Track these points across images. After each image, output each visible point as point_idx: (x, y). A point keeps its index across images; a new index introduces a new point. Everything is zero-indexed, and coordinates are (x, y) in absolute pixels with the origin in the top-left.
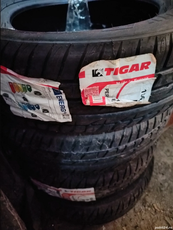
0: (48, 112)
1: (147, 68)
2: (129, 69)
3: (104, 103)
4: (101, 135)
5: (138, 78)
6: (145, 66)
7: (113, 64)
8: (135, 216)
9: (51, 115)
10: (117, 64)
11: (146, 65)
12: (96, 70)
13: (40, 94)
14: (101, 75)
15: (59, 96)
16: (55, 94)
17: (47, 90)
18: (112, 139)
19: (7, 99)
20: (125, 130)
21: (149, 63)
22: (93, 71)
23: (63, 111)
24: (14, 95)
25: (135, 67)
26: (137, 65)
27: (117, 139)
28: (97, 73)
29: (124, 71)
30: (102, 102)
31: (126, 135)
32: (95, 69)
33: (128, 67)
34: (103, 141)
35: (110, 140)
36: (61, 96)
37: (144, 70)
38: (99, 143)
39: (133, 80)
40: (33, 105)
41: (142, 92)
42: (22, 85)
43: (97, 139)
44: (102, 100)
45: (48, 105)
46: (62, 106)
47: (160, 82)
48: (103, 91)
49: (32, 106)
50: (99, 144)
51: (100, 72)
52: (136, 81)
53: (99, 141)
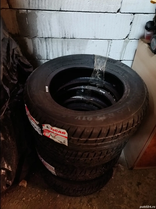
2: (58, 131)
8: (79, 203)
9: (37, 130)
14: (49, 129)
26: (61, 132)
29: (56, 131)
32: (47, 126)
39: (59, 135)
41: (63, 141)
44: (49, 136)
48: (50, 133)
51: (49, 127)
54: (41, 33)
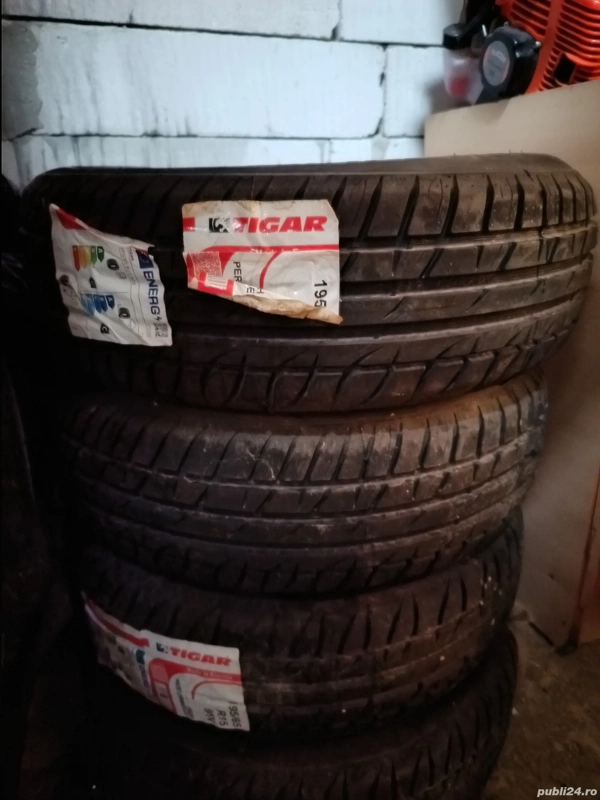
0: (128, 316)
1: (319, 228)
2: (281, 224)
3: (229, 291)
4: (262, 436)
5: (301, 248)
6: (313, 224)
7: (245, 207)
9: (133, 325)
10: (254, 209)
11: (316, 222)
12: (215, 220)
13: (117, 267)
14: (225, 231)
15: (148, 273)
16: (142, 265)
17: (127, 255)
18: (286, 450)
19: (65, 291)
20: (328, 438)
21: (323, 220)
22: (211, 220)
23: (155, 313)
24: (76, 276)
25: (293, 224)
26: (297, 220)
27: (299, 455)
28: (217, 225)
29: (269, 226)
30: (225, 288)
31: (327, 452)
32: (214, 216)
33: (276, 220)
34: (263, 451)
35: (281, 452)
36: (152, 273)
37: (313, 233)
38: (252, 456)
39: (289, 248)
40: (103, 297)
41: (316, 285)
42: (92, 247)
43: (248, 443)
44: (226, 284)
45: (128, 295)
46: (152, 298)
47: (360, 271)
48: (230, 266)
49: (102, 299)
50: (250, 458)
51: (222, 223)
52: (295, 253)
53: (253, 451)
54: (55, 114)
